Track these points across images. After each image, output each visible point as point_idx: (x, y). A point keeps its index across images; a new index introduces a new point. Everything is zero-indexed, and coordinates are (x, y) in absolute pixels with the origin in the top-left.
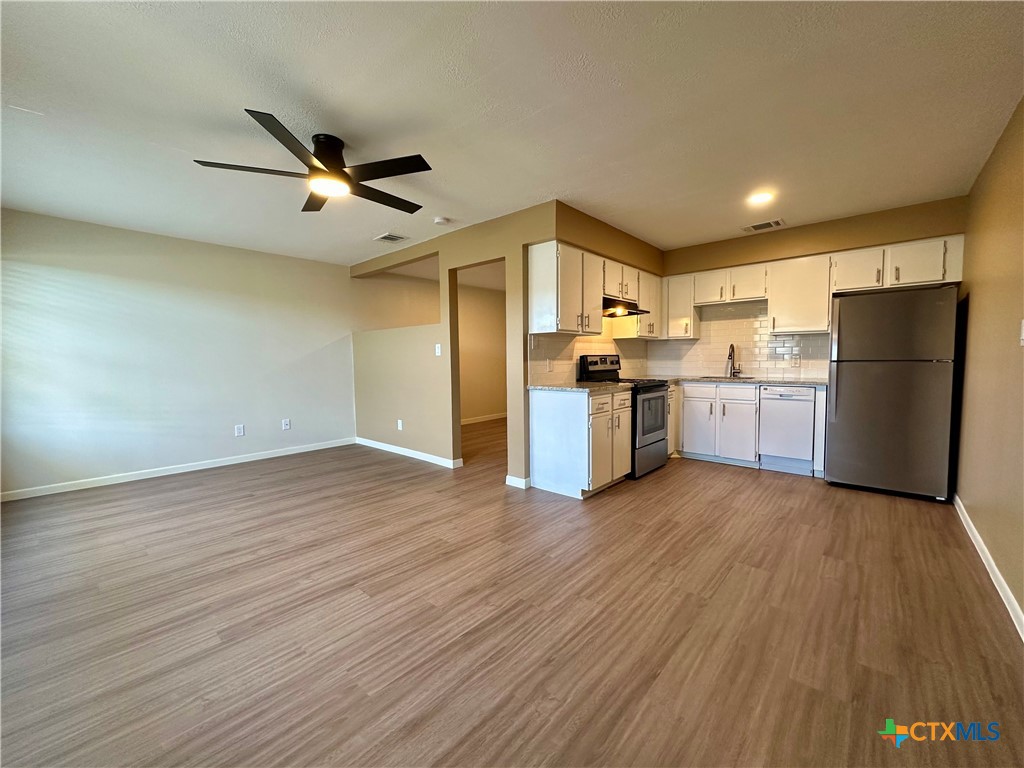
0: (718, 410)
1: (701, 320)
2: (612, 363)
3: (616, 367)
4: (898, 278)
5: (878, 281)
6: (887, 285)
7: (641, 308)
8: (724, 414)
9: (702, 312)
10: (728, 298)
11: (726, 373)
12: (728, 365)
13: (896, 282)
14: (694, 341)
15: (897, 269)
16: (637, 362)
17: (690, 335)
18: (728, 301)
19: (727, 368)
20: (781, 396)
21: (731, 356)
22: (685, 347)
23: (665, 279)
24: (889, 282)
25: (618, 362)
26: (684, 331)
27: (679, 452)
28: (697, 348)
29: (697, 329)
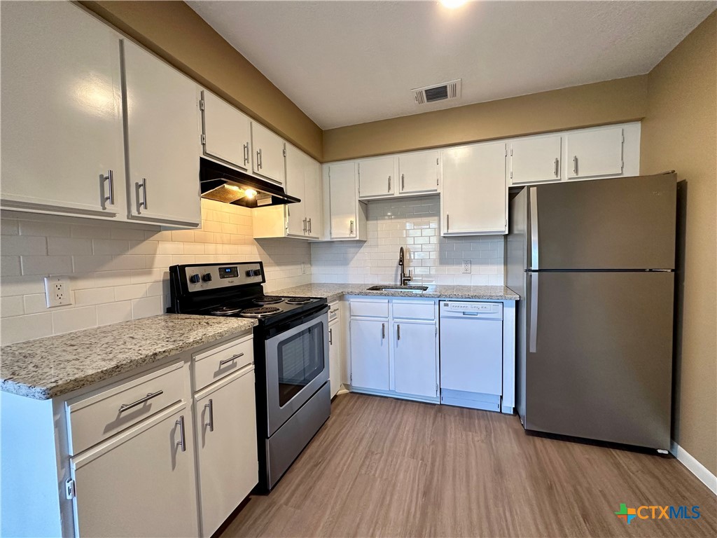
0: (391, 331)
1: (367, 219)
2: (248, 274)
3: (258, 279)
4: (576, 171)
5: (557, 173)
6: (565, 179)
7: (289, 194)
8: (399, 338)
9: (369, 207)
10: (396, 192)
11: (396, 280)
12: (397, 271)
13: (575, 176)
14: (360, 243)
15: (576, 160)
16: (296, 270)
17: (356, 236)
18: (397, 195)
19: (396, 275)
20: (464, 313)
21: (402, 261)
22: (352, 250)
23: (325, 166)
24: (567, 176)
25: (260, 272)
26: (348, 232)
27: (347, 386)
28: (364, 250)
29: (364, 229)
